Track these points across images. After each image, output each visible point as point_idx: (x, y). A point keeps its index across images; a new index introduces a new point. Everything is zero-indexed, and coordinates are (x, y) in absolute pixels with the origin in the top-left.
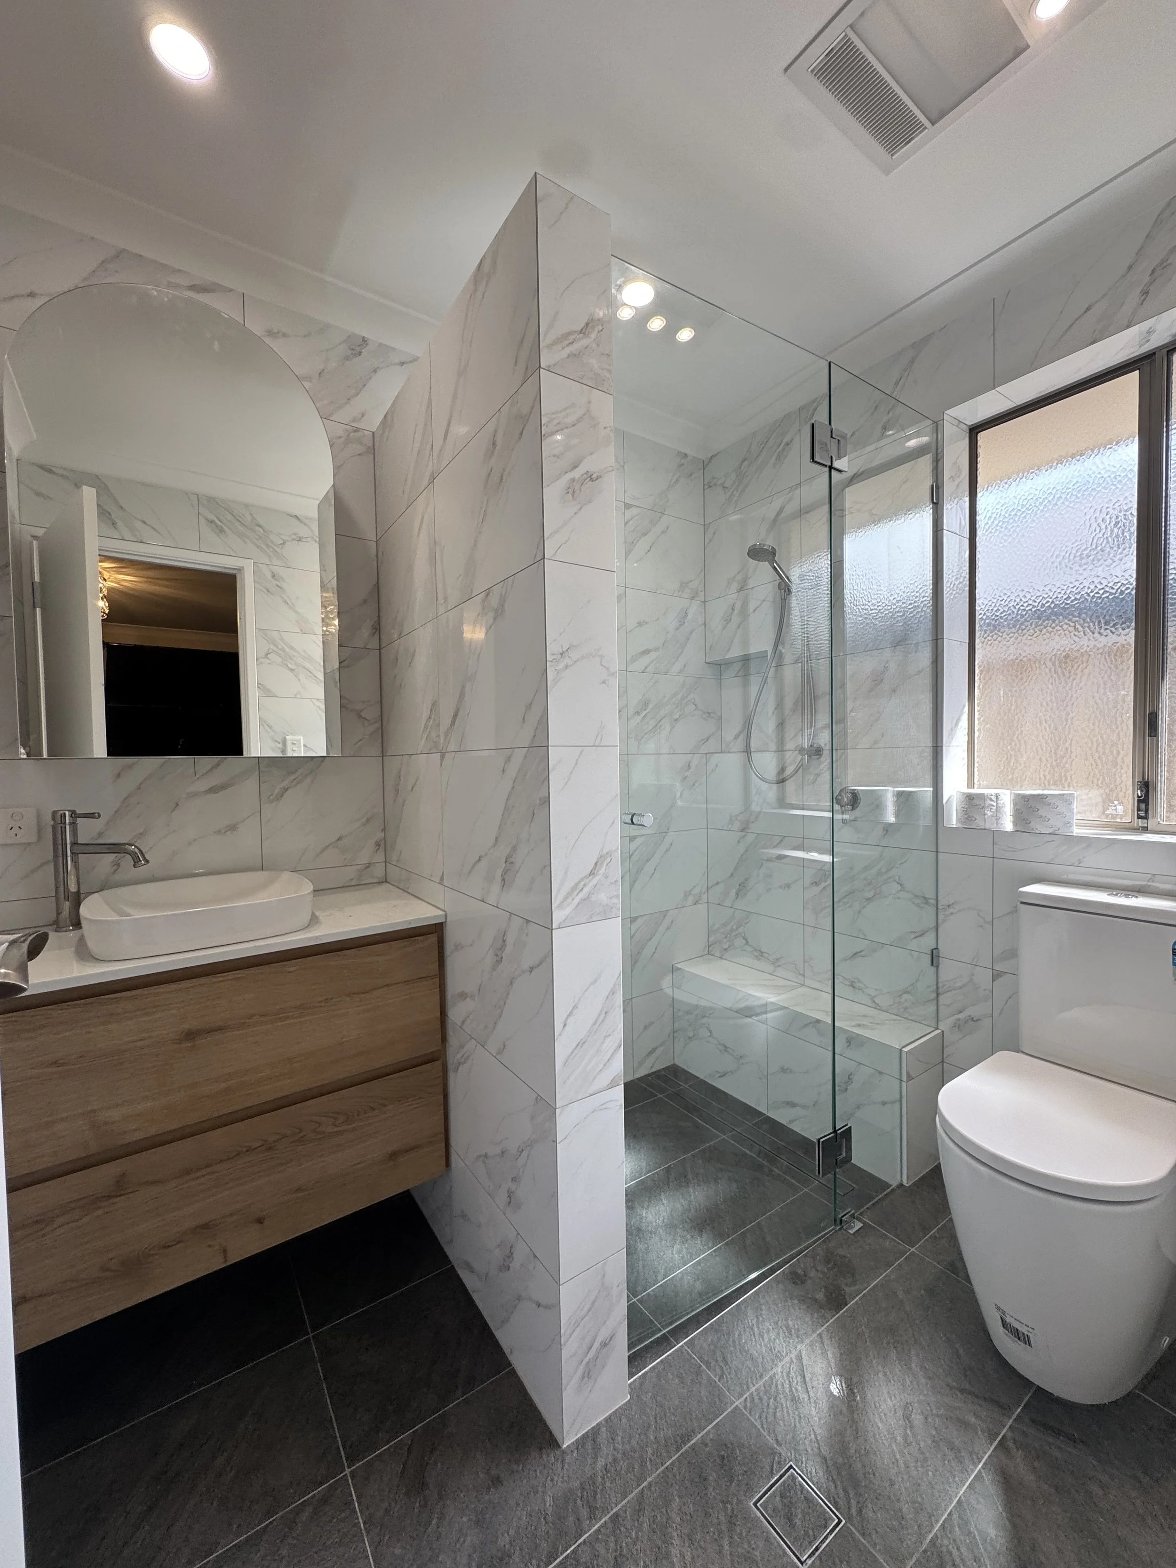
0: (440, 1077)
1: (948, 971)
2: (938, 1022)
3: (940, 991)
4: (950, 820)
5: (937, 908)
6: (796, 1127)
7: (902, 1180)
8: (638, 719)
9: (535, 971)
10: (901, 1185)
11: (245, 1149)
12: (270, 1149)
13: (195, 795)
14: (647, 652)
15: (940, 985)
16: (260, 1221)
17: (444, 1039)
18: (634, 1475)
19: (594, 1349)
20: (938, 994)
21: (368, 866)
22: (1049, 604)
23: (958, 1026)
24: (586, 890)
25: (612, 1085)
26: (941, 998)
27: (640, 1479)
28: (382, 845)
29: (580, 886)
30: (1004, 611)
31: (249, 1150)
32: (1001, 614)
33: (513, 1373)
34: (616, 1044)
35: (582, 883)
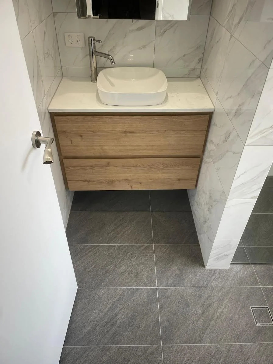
0: (199, 163)
9: (235, 154)
11: (138, 165)
12: (144, 167)
13: (133, 31)
16: (141, 183)
17: (203, 151)
18: (222, 284)
19: (222, 255)
21: (194, 69)
24: (265, 133)
25: (252, 198)
27: (223, 285)
28: (201, 60)
29: (264, 132)
31: (139, 166)
33: (199, 246)
34: (259, 187)
35: (265, 131)
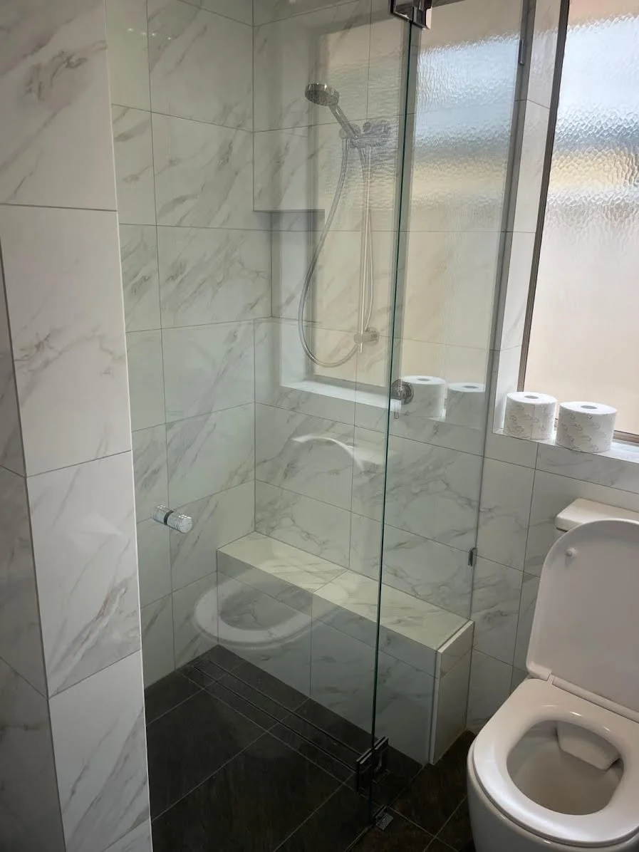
1: (484, 568)
2: (471, 612)
3: (475, 586)
4: (498, 427)
5: (479, 511)
6: (336, 710)
7: (429, 760)
8: (172, 285)
10: (429, 765)
14: (181, 200)
15: (475, 581)
20: (473, 589)
22: (619, 202)
23: (488, 618)
24: (92, 637)
26: (475, 592)
30: (575, 201)
32: (571, 204)
